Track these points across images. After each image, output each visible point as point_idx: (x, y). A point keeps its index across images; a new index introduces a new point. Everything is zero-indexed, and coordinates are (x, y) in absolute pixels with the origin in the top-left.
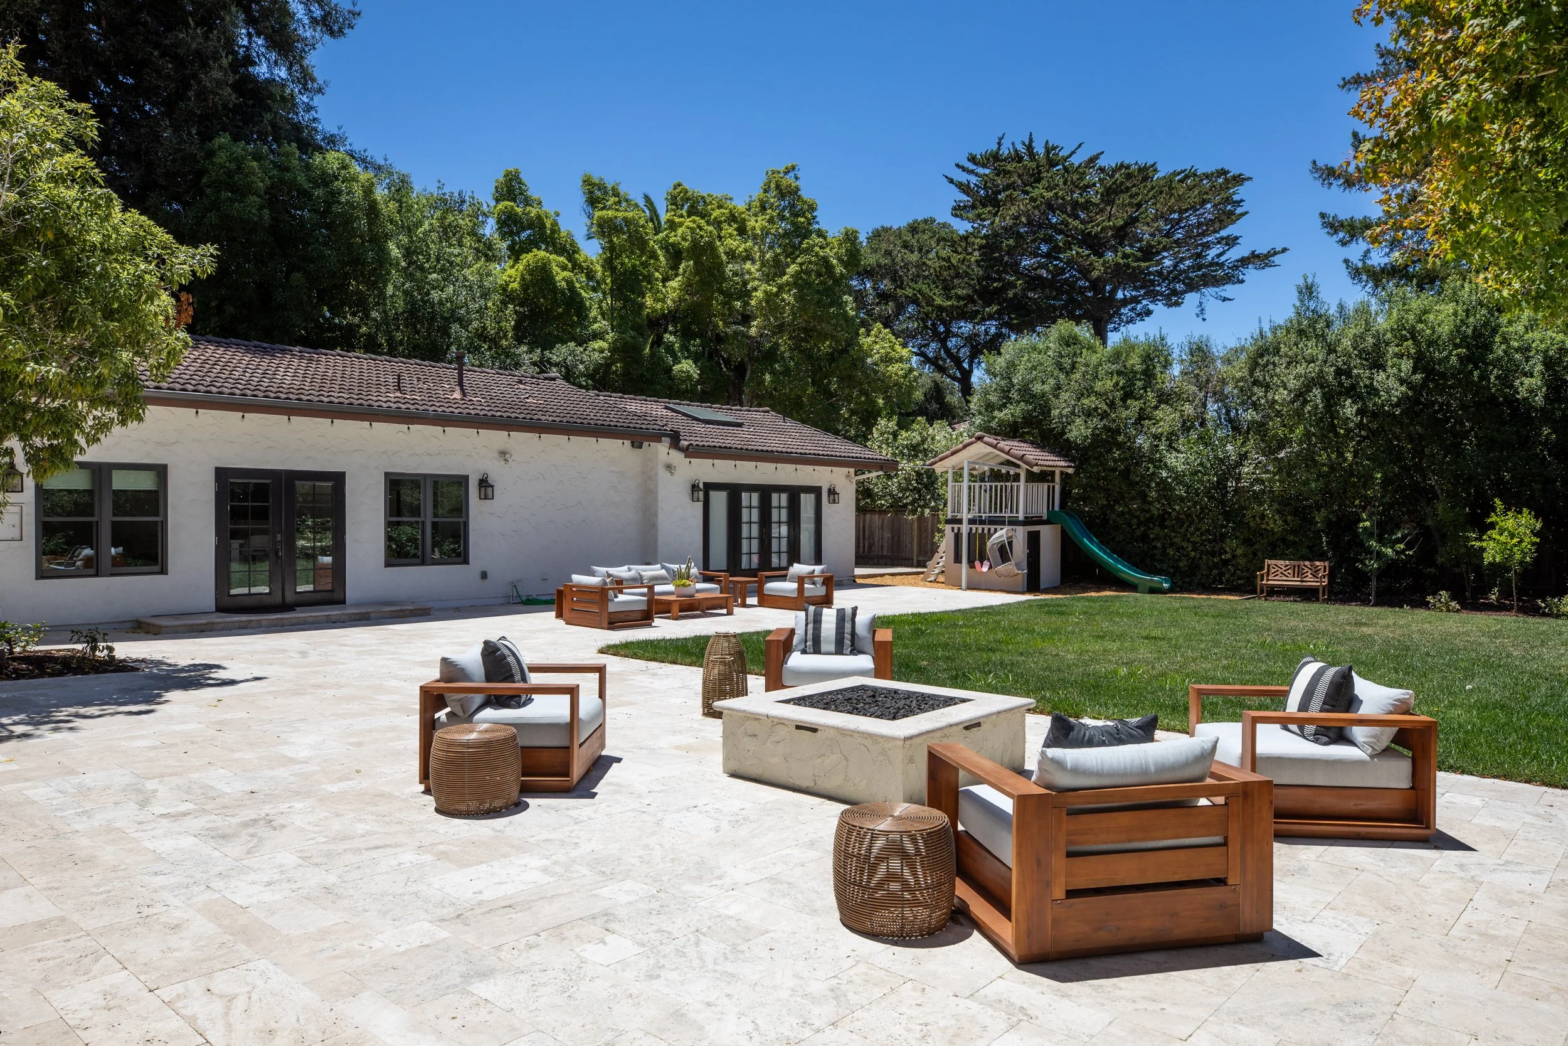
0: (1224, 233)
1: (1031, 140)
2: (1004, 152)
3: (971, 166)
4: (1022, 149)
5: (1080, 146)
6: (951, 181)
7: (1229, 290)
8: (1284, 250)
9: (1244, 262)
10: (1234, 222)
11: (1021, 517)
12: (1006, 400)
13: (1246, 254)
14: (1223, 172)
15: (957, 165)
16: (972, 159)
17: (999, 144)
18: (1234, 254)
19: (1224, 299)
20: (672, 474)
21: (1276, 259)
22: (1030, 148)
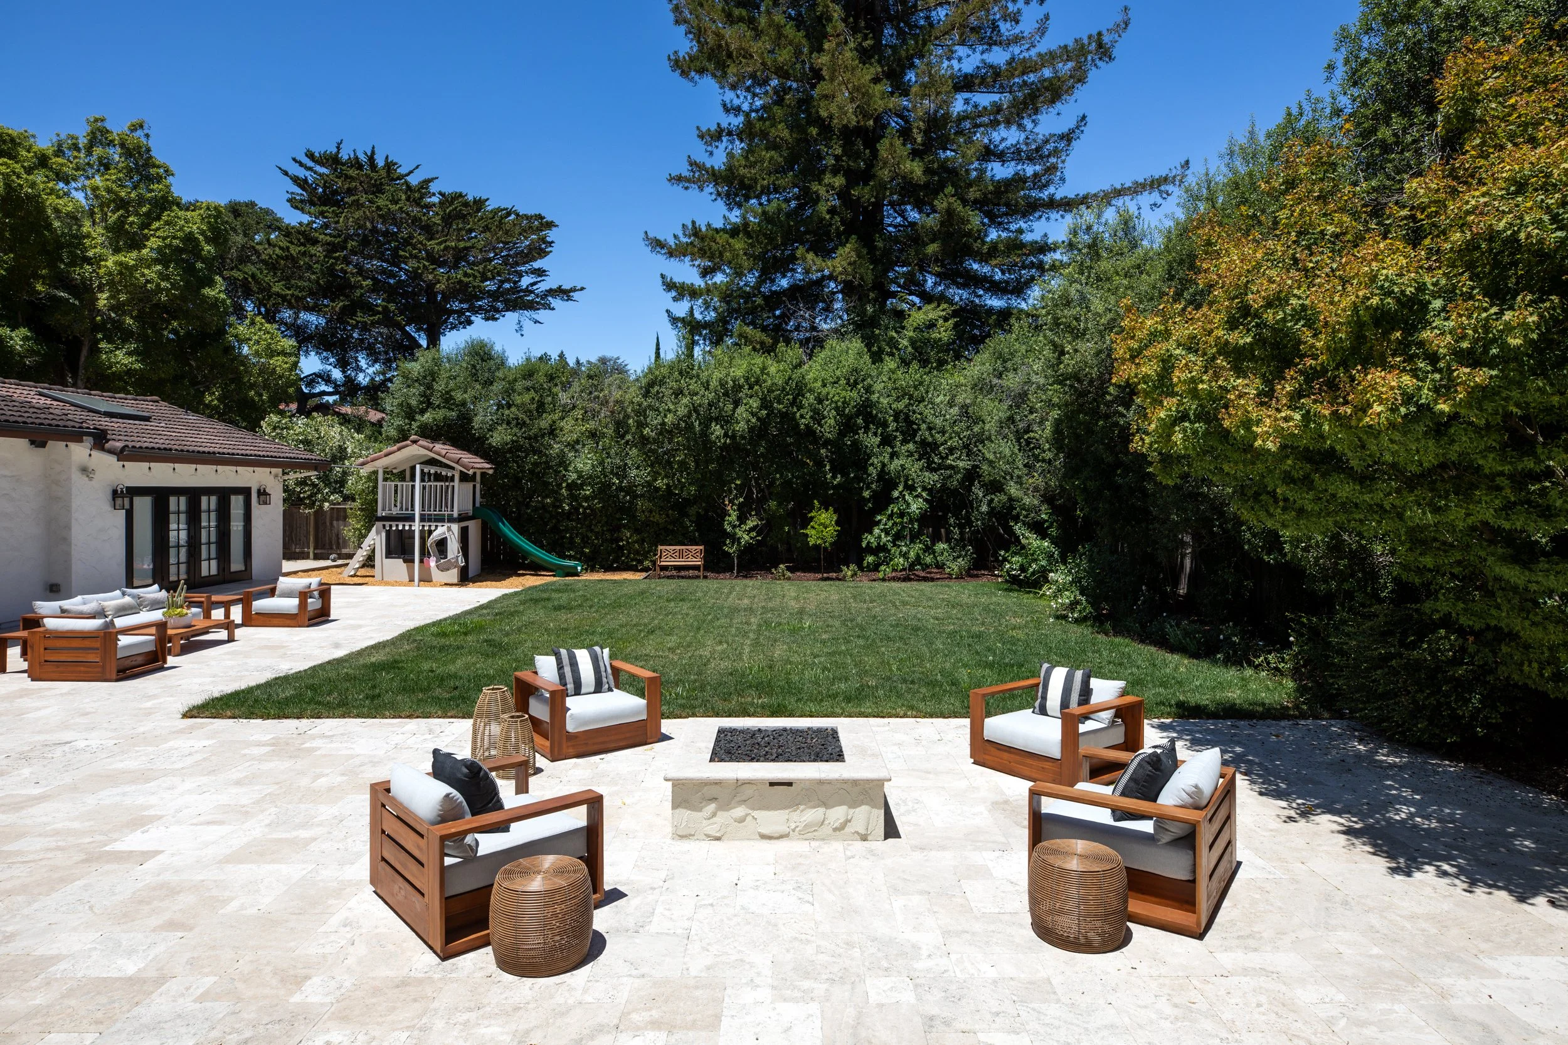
0: (536, 265)
1: (373, 153)
2: (344, 156)
3: (310, 164)
4: (363, 158)
5: (417, 167)
6: (286, 173)
7: (542, 314)
8: (582, 289)
9: (551, 292)
10: (541, 257)
11: (455, 514)
12: (427, 404)
13: (555, 287)
14: (540, 217)
15: (294, 160)
16: (310, 155)
17: (338, 148)
18: (543, 287)
19: (536, 322)
20: (91, 479)
21: (575, 295)
22: (371, 159)
